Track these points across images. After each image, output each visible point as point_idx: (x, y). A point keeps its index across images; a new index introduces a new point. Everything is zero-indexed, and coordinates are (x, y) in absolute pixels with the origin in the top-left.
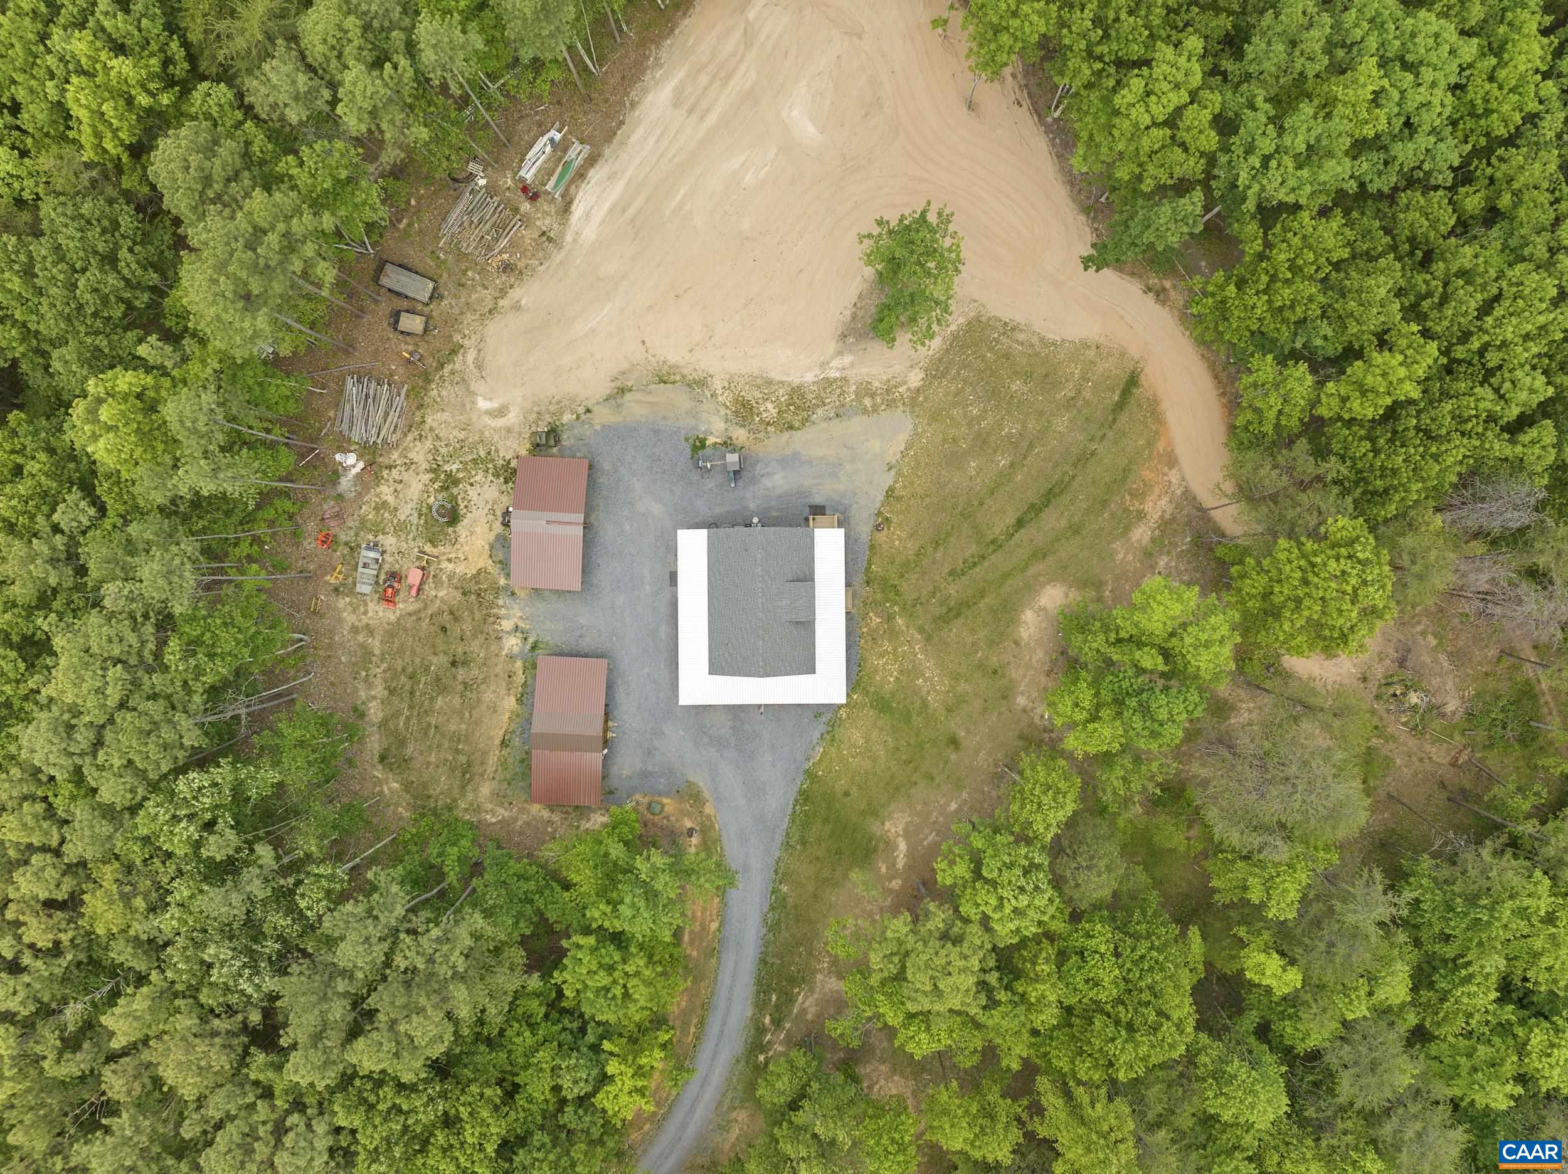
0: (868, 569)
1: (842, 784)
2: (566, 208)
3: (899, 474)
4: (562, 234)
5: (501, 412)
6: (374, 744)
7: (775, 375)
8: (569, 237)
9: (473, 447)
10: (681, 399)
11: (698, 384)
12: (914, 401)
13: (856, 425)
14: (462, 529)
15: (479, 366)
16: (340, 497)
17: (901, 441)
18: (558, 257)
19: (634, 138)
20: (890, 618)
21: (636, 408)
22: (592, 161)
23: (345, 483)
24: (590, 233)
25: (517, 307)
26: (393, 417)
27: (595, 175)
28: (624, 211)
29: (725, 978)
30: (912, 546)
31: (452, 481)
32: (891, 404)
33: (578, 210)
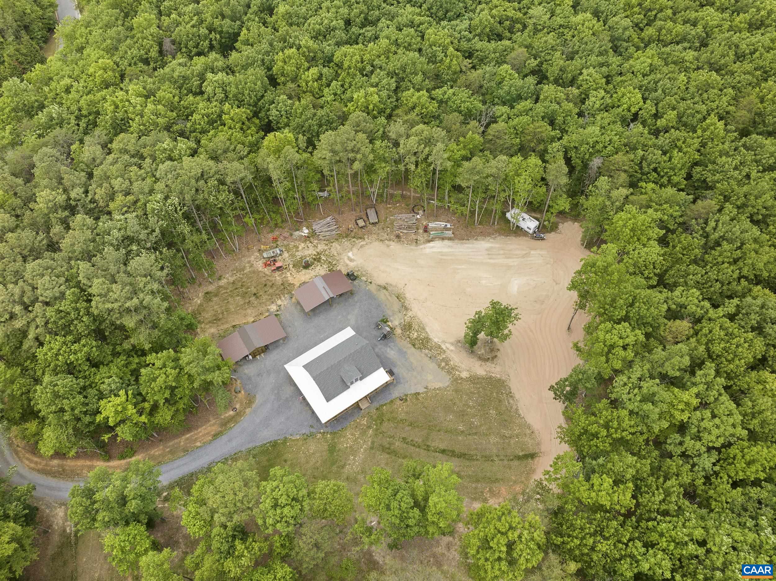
0: (382, 406)
1: (289, 456)
2: (429, 241)
3: (426, 392)
4: (421, 244)
5: (351, 260)
6: (211, 288)
7: (427, 329)
8: (421, 247)
9: (335, 260)
10: (396, 305)
11: (405, 308)
12: (456, 380)
13: (432, 366)
14: (304, 271)
15: (361, 247)
16: (291, 235)
17: (438, 385)
18: (413, 247)
19: (467, 245)
20: (369, 427)
21: (382, 295)
22: (450, 239)
23: (297, 233)
24: (427, 251)
25: (388, 246)
26: (328, 233)
27: (446, 242)
28: (442, 255)
29: (178, 463)
30: (403, 416)
31: (319, 260)
32: (449, 372)
33: (432, 244)
